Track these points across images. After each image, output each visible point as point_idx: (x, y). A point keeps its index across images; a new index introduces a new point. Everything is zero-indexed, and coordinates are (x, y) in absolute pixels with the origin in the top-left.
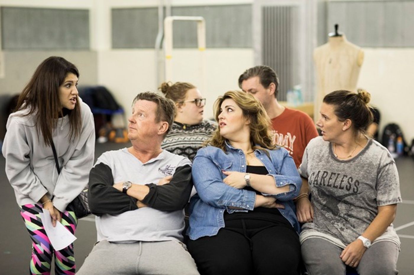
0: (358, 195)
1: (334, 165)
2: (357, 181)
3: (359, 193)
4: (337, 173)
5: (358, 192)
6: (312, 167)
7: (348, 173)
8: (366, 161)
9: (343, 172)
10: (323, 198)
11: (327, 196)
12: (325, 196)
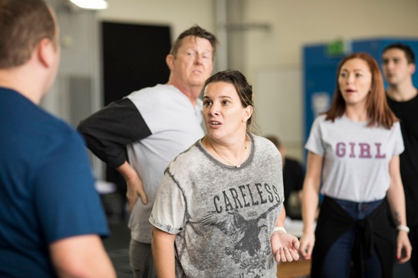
2: (273, 187)
10: (240, 227)
11: (245, 223)
12: (243, 223)
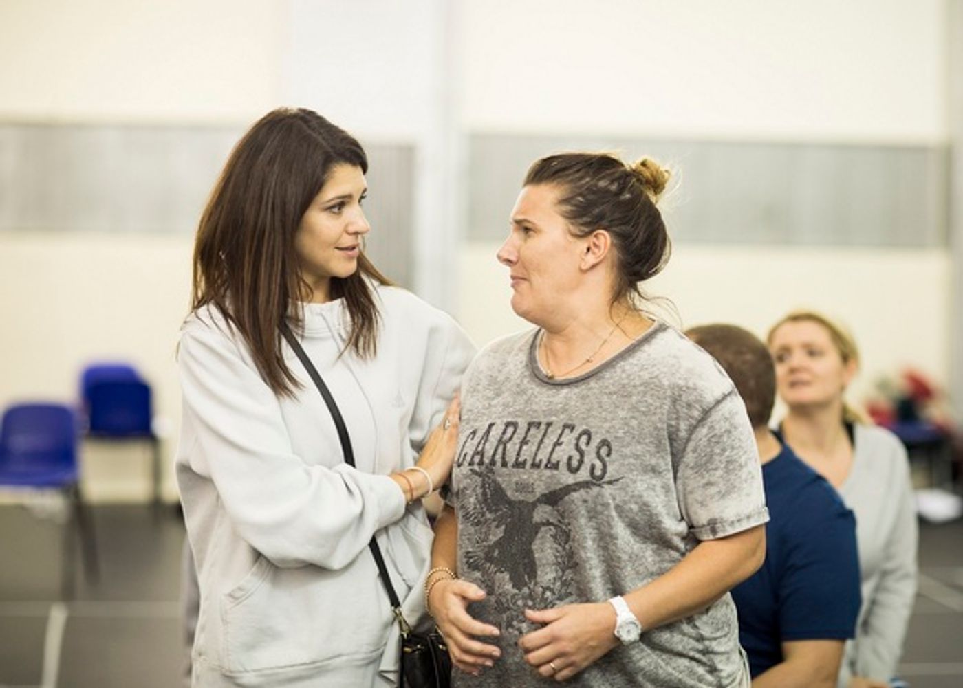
0: (606, 486)
1: (539, 399)
2: (605, 443)
3: (610, 483)
4: (544, 420)
5: (606, 479)
6: (470, 413)
7: (577, 416)
8: (640, 376)
9: (562, 417)
10: (496, 511)
11: (507, 506)
12: (504, 505)
